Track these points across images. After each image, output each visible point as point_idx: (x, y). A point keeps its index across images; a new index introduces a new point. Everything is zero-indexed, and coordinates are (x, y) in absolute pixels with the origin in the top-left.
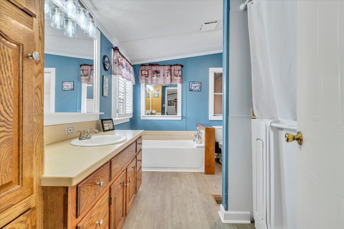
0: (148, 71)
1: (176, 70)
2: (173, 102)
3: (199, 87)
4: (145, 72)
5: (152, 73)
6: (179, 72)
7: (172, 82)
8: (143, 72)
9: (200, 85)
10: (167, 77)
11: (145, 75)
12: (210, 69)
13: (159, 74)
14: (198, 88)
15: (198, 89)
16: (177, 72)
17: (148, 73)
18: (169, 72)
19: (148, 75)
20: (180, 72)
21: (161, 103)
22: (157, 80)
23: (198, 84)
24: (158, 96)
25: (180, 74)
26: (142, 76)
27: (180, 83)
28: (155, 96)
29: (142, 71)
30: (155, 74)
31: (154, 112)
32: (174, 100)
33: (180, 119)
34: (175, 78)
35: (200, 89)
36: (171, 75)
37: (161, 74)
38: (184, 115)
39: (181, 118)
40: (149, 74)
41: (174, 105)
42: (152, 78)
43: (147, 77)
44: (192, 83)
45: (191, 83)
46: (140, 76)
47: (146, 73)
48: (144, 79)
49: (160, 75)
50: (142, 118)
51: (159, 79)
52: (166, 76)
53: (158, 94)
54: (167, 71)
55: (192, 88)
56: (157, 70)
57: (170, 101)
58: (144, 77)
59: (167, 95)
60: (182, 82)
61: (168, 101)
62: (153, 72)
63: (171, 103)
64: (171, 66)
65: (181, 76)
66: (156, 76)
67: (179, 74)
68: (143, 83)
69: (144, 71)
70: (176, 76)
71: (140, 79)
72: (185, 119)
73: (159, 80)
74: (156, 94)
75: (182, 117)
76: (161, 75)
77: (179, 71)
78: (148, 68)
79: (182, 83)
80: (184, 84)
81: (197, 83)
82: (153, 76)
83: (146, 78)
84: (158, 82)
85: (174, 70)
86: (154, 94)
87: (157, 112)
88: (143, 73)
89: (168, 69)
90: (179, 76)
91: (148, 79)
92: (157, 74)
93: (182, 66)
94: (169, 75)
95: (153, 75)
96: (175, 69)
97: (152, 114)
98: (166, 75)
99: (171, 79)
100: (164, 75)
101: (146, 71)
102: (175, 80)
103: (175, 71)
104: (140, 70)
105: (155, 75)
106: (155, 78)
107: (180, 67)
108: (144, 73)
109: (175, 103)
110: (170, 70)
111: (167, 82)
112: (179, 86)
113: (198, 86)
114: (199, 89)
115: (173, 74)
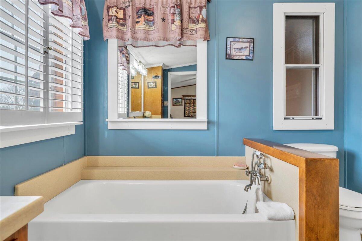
0: (124, 10)
1: (195, 8)
2: (180, 100)
3: (248, 49)
4: (116, 11)
5: (135, 14)
6: (201, 11)
7: (184, 35)
8: (112, 12)
9: (252, 44)
10: (173, 23)
11: (117, 18)
12: (276, 6)
13: (151, 18)
14: (246, 52)
15: (246, 56)
16: (195, 13)
17: (125, 15)
18: (177, 11)
19: (125, 19)
20: (204, 11)
21: (160, 98)
22: (147, 32)
23: (248, 42)
24: (155, 87)
25: (205, 17)
26: (109, 20)
27: (205, 40)
28: (150, 87)
29: (109, 8)
30: (142, 17)
31: (148, 113)
32: (182, 97)
33: (204, 127)
34: (192, 26)
35: (251, 55)
36: (182, 21)
37: (156, 16)
38: (214, 118)
39: (206, 124)
40: (127, 18)
41: (182, 105)
42: (133, 27)
43: (123, 25)
44: (232, 40)
45: (229, 40)
46: (104, 23)
47: (121, 15)
48: (115, 29)
49: (153, 20)
50: (110, 127)
51: (152, 28)
52: (170, 21)
53: (156, 82)
54: (172, 9)
55: (233, 52)
56: (147, 7)
57: (175, 99)
58: (114, 23)
59: (171, 89)
60: (207, 39)
61: (173, 99)
62: (137, 13)
63: (177, 102)
65: (206, 21)
66: (144, 21)
67: (201, 17)
68: (111, 37)
69: (115, 9)
70: (194, 22)
71: (104, 28)
72: (216, 129)
73: (152, 32)
74: (152, 83)
75: (209, 123)
76: (156, 18)
77: (201, 8)
78: (124, 3)
79: (207, 41)
80: (214, 42)
81: (244, 40)
82: (137, 22)
83: (120, 27)
84: (151, 37)
85: (190, 7)
86: (148, 82)
87: (154, 115)
88: (111, 14)
89: (173, 5)
90: (202, 19)
91: (124, 29)
92: (147, 17)
94: (177, 18)
95: (138, 20)
96: (190, 4)
97: (144, 117)
98: (169, 18)
99: (182, 29)
100: (164, 20)
101: (121, 9)
102: (192, 31)
103: (192, 11)
104: (105, 7)
105: (142, 19)
106: (141, 26)
107: (203, 1)
108: (115, 13)
109: (183, 101)
110: (180, 6)
111: (172, 36)
112: (202, 47)
113: (246, 48)
114: (249, 56)
115: (186, 15)
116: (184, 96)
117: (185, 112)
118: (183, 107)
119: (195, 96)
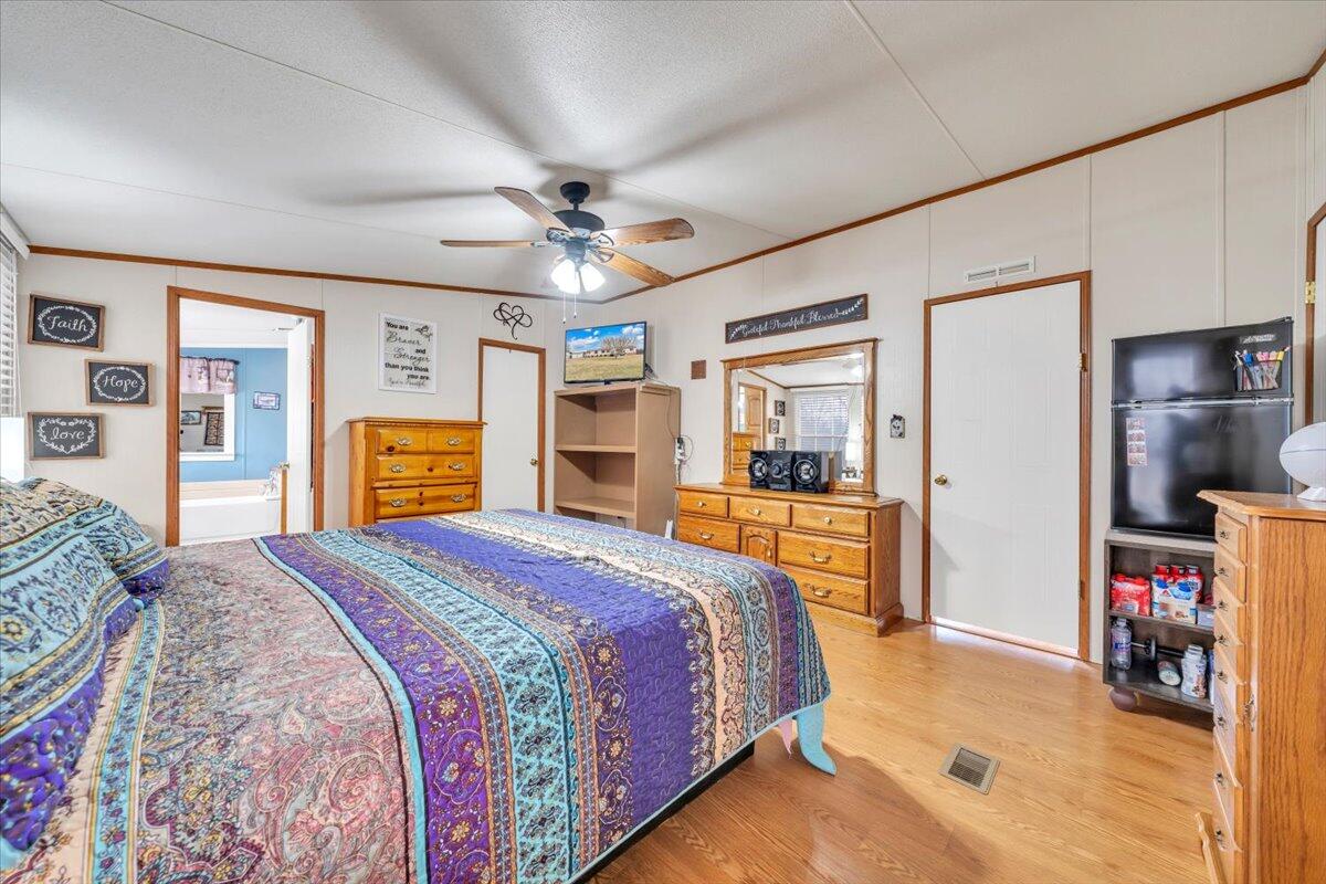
1: (222, 370)
3: (274, 402)
6: (228, 374)
7: (212, 390)
9: (278, 398)
10: (200, 380)
15: (271, 406)
16: (223, 374)
18: (205, 372)
20: (231, 373)
23: (274, 397)
25: (232, 378)
27: (232, 392)
32: (201, 409)
33: (232, 458)
34: (219, 383)
35: (277, 406)
36: (209, 378)
38: (241, 452)
39: (233, 456)
41: (200, 423)
44: (259, 394)
45: (257, 394)
52: (197, 378)
54: (199, 370)
55: (261, 403)
60: (235, 391)
64: (210, 360)
65: (235, 381)
67: (228, 378)
70: (221, 380)
72: (243, 459)
75: (236, 455)
77: (229, 371)
79: (236, 394)
80: (242, 395)
81: (271, 395)
85: (217, 369)
89: (200, 366)
90: (230, 380)
93: (236, 363)
94: (204, 377)
96: (218, 366)
98: (196, 375)
99: (209, 384)
102: (219, 387)
103: (220, 371)
107: (231, 365)
109: (205, 418)
110: (208, 369)
111: (199, 389)
112: (230, 397)
113: (271, 401)
114: (275, 406)
115: (213, 375)
116: (206, 408)
117: (206, 436)
118: (202, 428)
119: (222, 408)
